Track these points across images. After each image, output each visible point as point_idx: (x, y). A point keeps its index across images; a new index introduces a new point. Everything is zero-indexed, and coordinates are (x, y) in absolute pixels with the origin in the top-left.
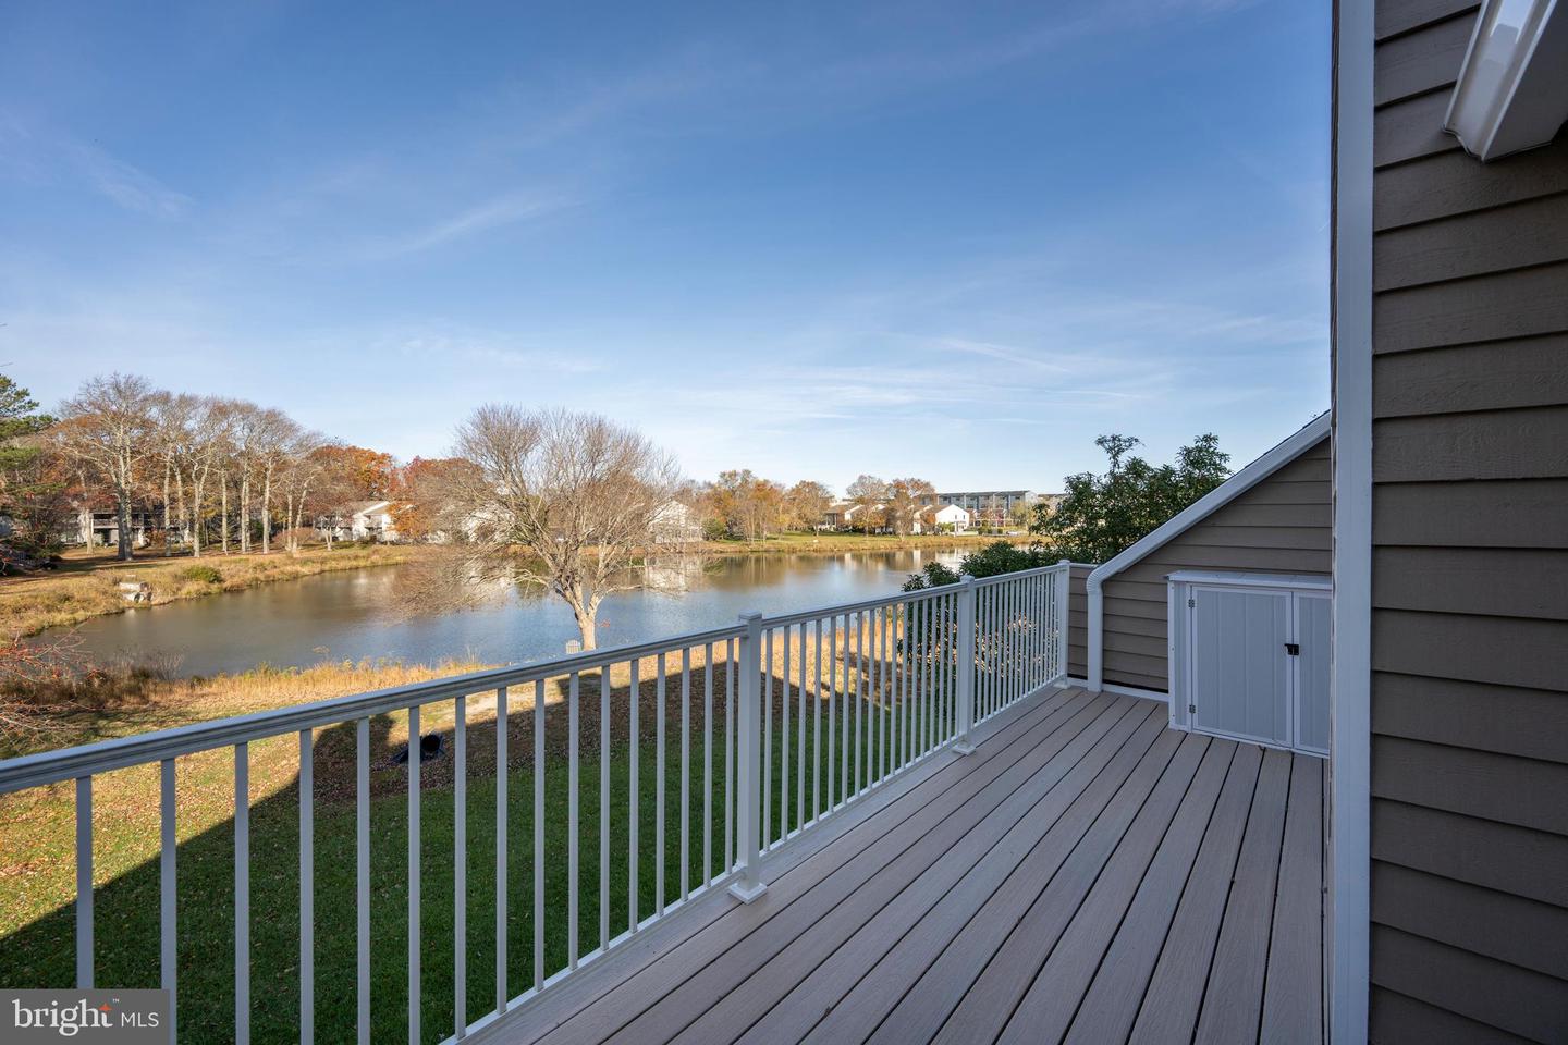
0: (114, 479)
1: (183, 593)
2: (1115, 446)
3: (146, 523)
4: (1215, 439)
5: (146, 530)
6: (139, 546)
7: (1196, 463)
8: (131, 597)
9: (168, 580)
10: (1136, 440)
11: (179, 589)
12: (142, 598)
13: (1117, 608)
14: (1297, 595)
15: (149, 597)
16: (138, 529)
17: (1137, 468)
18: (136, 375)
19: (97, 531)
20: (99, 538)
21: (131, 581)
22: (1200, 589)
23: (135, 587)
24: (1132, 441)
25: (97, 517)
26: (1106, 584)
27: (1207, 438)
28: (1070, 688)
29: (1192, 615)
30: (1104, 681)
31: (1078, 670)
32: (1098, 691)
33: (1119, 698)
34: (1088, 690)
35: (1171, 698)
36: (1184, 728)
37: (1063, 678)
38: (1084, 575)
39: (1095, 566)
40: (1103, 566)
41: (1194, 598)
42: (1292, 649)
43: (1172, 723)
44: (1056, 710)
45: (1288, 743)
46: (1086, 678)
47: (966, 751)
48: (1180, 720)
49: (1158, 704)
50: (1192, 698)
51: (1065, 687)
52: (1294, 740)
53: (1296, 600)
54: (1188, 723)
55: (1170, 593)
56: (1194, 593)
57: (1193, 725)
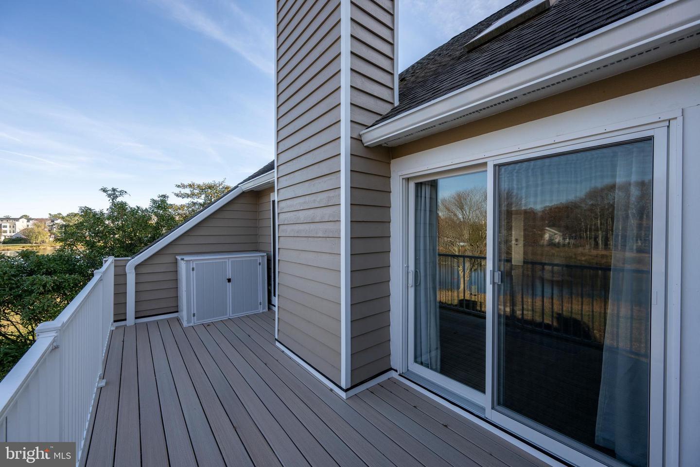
2: (113, 194)
4: (168, 197)
7: (158, 207)
10: (126, 192)
13: (143, 279)
14: (230, 260)
17: (122, 206)
22: (197, 262)
24: (122, 192)
26: (137, 267)
27: (164, 196)
28: (117, 328)
29: (193, 275)
30: (136, 318)
31: (120, 317)
32: (134, 324)
33: (147, 324)
34: (127, 325)
35: (184, 314)
36: (191, 324)
37: (112, 325)
38: (122, 263)
39: (129, 258)
40: (136, 258)
41: (194, 267)
42: (229, 280)
43: (185, 324)
44: (123, 342)
45: (228, 316)
46: (125, 320)
47: (103, 383)
48: (189, 321)
49: (168, 320)
50: (194, 310)
51: (114, 328)
52: (230, 314)
53: (230, 262)
54: (193, 321)
55: (182, 266)
56: (194, 264)
57: (194, 321)
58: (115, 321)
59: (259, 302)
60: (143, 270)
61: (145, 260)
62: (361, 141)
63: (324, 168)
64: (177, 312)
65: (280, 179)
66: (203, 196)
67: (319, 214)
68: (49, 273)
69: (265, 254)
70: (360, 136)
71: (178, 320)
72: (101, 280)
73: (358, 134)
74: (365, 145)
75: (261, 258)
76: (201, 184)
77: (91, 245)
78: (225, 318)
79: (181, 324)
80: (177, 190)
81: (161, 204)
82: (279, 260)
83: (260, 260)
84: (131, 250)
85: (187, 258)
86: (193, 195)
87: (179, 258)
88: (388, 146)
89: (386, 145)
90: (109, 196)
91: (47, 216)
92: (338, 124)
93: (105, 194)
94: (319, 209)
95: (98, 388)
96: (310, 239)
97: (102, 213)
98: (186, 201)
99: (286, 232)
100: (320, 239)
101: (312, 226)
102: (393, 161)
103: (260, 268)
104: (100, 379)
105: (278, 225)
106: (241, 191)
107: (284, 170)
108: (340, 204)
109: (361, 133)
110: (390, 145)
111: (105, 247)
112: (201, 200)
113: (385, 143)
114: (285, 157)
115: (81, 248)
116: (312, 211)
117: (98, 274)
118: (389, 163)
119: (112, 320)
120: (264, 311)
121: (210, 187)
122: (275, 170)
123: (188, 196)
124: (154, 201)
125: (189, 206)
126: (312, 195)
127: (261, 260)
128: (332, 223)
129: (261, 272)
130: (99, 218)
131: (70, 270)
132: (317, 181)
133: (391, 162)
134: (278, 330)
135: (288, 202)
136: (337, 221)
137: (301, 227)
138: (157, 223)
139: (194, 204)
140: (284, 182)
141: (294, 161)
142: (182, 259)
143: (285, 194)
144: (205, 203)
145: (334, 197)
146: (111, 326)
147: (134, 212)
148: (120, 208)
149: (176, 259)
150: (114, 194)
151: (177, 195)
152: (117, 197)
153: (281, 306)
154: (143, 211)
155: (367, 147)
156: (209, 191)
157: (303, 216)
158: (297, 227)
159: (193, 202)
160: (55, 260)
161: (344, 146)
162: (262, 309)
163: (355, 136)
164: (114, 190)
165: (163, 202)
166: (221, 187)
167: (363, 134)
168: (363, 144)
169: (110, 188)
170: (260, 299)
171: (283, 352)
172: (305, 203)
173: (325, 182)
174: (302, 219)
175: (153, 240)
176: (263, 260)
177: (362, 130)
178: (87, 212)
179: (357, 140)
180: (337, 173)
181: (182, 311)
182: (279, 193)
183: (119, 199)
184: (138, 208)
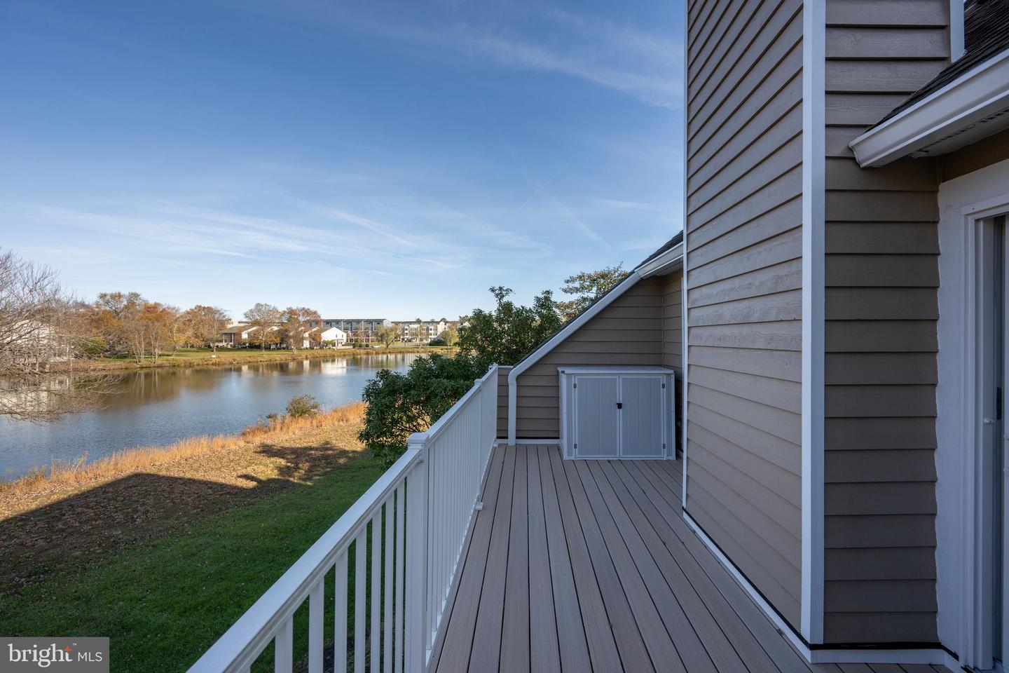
4: (552, 293)
10: (512, 290)
13: (526, 392)
14: (621, 377)
17: (508, 307)
22: (580, 377)
24: (509, 291)
26: (519, 378)
27: (548, 292)
28: (500, 445)
29: (575, 392)
30: (517, 438)
31: (502, 435)
32: (514, 444)
33: (526, 446)
34: (509, 445)
35: (564, 442)
36: (572, 458)
37: (495, 441)
38: (504, 373)
39: (512, 367)
40: (518, 366)
41: (576, 383)
42: (620, 406)
43: (565, 457)
44: (503, 463)
45: (618, 455)
46: (507, 438)
47: (480, 507)
48: (570, 454)
49: (548, 447)
50: (575, 440)
51: (496, 445)
52: (620, 454)
53: (620, 379)
54: (574, 454)
55: (564, 380)
56: (576, 380)
57: (576, 455)
58: (498, 438)
59: (662, 443)
60: (526, 382)
61: (526, 370)
62: (854, 159)
63: (768, 227)
64: (558, 438)
65: (693, 255)
66: (595, 289)
67: (757, 309)
68: (449, 377)
69: (672, 372)
70: (851, 150)
71: (559, 448)
72: (479, 390)
73: (844, 147)
74: (863, 165)
75: (665, 377)
76: (592, 273)
77: (482, 350)
78: (611, 457)
79: (561, 455)
80: (565, 286)
81: (545, 302)
82: (689, 383)
83: (663, 380)
84: (514, 357)
85: (568, 371)
86: (583, 288)
87: (560, 369)
88: (929, 154)
89: (923, 154)
90: (497, 295)
91: (457, 319)
92: (796, 140)
93: (493, 294)
94: (756, 300)
95: (475, 510)
96: (740, 351)
97: (491, 316)
98: (576, 297)
99: (701, 338)
100: (760, 352)
101: (745, 329)
102: (943, 187)
103: (663, 392)
104: (478, 500)
105: (689, 328)
106: (639, 278)
107: (699, 239)
108: (801, 289)
109: (852, 143)
110: (935, 150)
111: (493, 353)
112: (592, 295)
113: (920, 150)
114: (698, 219)
115: (474, 353)
116: (745, 304)
117: (478, 383)
118: (935, 192)
119: (495, 437)
120: (670, 458)
121: (603, 276)
122: (684, 242)
123: (577, 290)
124: (538, 299)
125: (579, 302)
126: (746, 276)
127: (665, 380)
128: (785, 325)
129: (666, 399)
130: (488, 321)
131: (465, 376)
132: (754, 251)
133: (940, 188)
134: (687, 495)
135: (704, 289)
136: (795, 320)
137: (727, 331)
138: (540, 326)
139: (584, 299)
140: (698, 259)
141: (714, 223)
142: (563, 372)
143: (699, 277)
144: (596, 297)
145: (787, 275)
146: (493, 442)
147: (520, 312)
148: (506, 308)
149: (558, 372)
150: (501, 293)
151: (565, 291)
152: (503, 296)
153: (691, 458)
154: (527, 312)
155: (869, 169)
156: (602, 281)
157: (727, 312)
158: (717, 331)
159: (582, 297)
160: (454, 364)
161: (811, 178)
162: (668, 455)
163: (838, 152)
164: (501, 289)
165: (547, 299)
166: (617, 274)
167: (858, 144)
168: (858, 165)
169: (497, 287)
170: (664, 440)
171: (694, 532)
172: (731, 290)
173: (770, 250)
174: (727, 318)
175: (537, 345)
176: (669, 381)
177: (856, 138)
178: (479, 315)
179: (841, 160)
180: (796, 231)
181: (562, 438)
182: (690, 277)
183: (505, 299)
184: (523, 307)
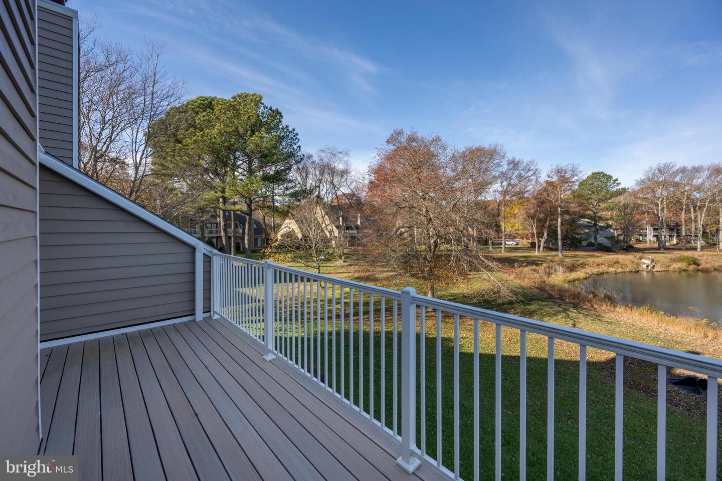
0: (656, 212)
1: (671, 268)
3: (677, 233)
5: (677, 236)
6: (673, 244)
8: (645, 266)
9: (667, 260)
11: (670, 266)
12: (650, 267)
15: (654, 267)
16: (674, 236)
18: (669, 161)
19: (654, 236)
20: (655, 239)
21: (648, 259)
23: (648, 262)
25: (654, 229)
